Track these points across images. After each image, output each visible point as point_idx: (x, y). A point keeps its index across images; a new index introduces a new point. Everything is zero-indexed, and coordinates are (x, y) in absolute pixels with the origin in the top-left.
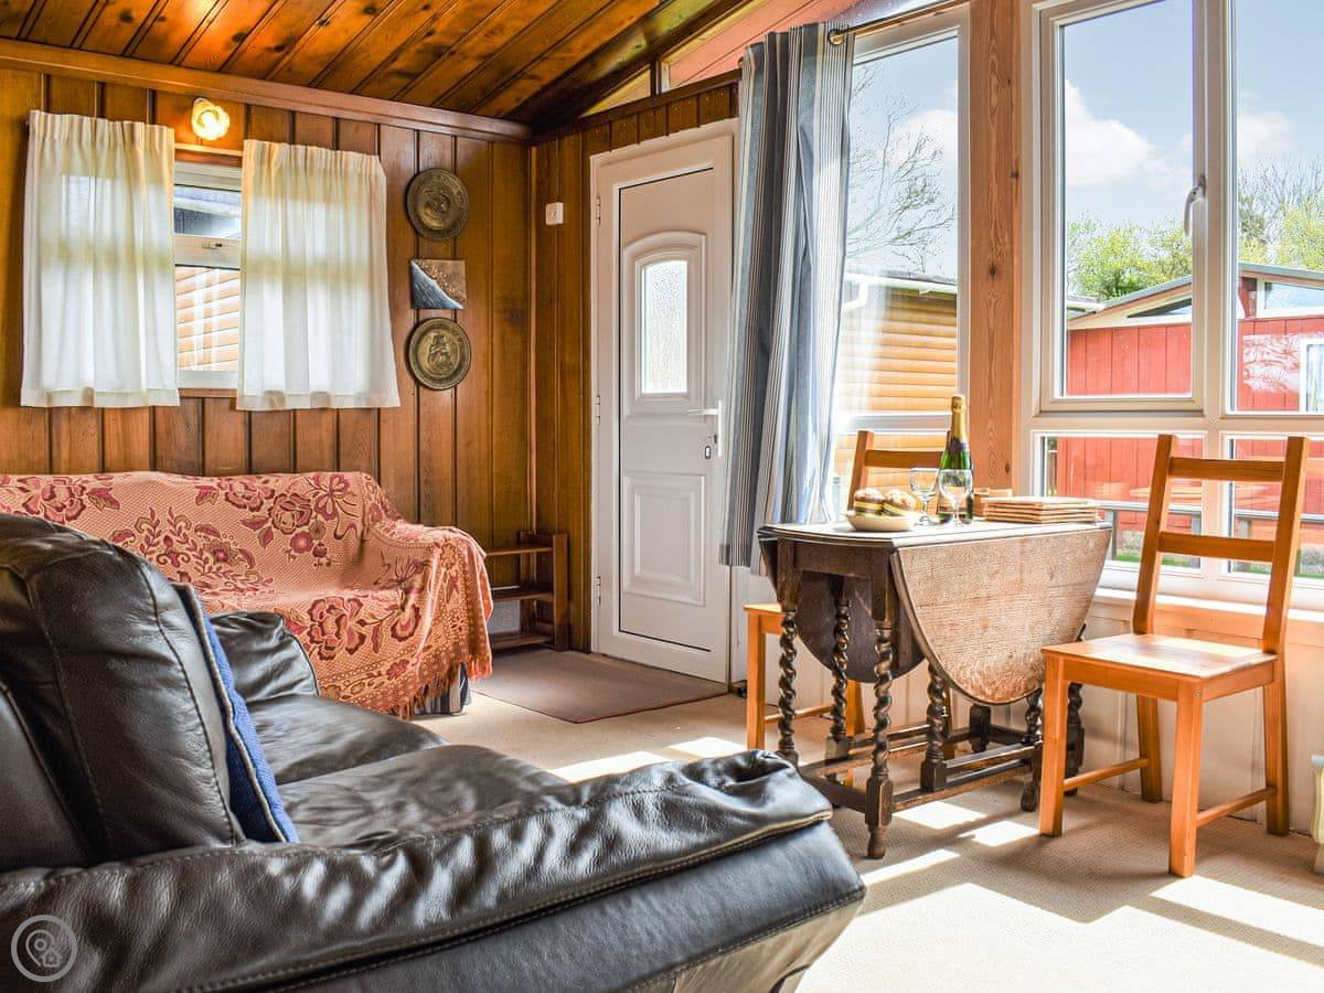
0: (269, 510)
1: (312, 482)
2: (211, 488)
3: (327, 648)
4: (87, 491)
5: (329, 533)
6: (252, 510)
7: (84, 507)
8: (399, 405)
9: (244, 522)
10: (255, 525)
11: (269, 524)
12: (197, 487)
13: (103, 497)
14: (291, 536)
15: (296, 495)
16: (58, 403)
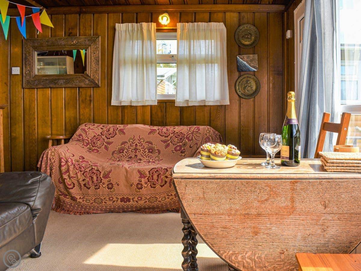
0: (171, 137)
1: (188, 129)
2: (155, 130)
3: (153, 184)
4: (118, 130)
5: (188, 146)
6: (165, 137)
7: (116, 134)
8: (228, 103)
9: (161, 141)
10: (165, 142)
11: (170, 142)
12: (150, 129)
13: (122, 131)
14: (175, 146)
15: (181, 133)
16: (123, 104)
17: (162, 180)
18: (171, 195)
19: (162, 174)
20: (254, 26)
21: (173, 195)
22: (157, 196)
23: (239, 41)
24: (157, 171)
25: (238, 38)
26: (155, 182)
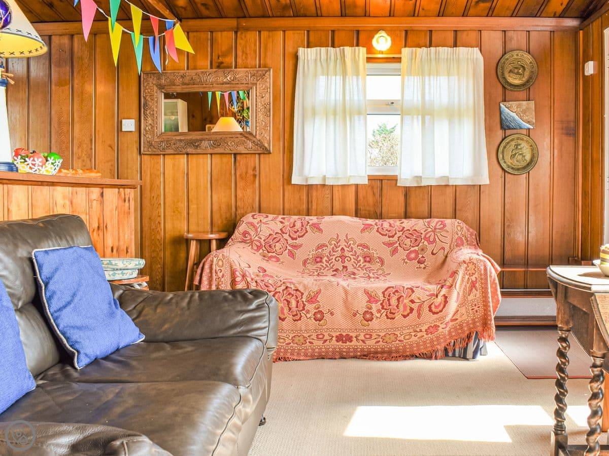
0: (399, 237)
1: (426, 224)
2: (371, 225)
3: (391, 313)
4: (310, 224)
5: (429, 251)
6: (389, 237)
7: (307, 232)
8: (488, 182)
9: (384, 243)
10: (389, 245)
11: (397, 245)
12: (363, 224)
13: (316, 227)
14: (407, 252)
15: (415, 230)
16: (310, 183)
17: (405, 307)
18: (421, 331)
19: (405, 296)
20: (529, 53)
21: (424, 330)
22: (398, 333)
23: (504, 78)
24: (397, 291)
25: (503, 74)
26: (394, 309)
